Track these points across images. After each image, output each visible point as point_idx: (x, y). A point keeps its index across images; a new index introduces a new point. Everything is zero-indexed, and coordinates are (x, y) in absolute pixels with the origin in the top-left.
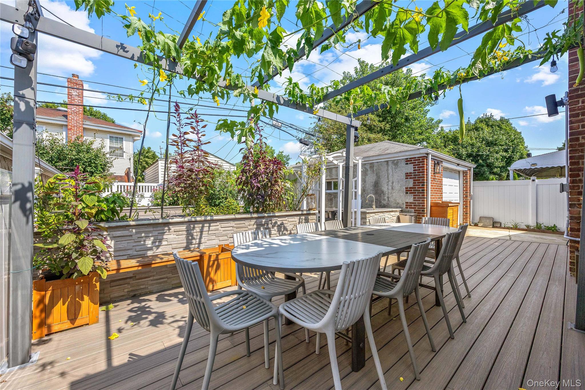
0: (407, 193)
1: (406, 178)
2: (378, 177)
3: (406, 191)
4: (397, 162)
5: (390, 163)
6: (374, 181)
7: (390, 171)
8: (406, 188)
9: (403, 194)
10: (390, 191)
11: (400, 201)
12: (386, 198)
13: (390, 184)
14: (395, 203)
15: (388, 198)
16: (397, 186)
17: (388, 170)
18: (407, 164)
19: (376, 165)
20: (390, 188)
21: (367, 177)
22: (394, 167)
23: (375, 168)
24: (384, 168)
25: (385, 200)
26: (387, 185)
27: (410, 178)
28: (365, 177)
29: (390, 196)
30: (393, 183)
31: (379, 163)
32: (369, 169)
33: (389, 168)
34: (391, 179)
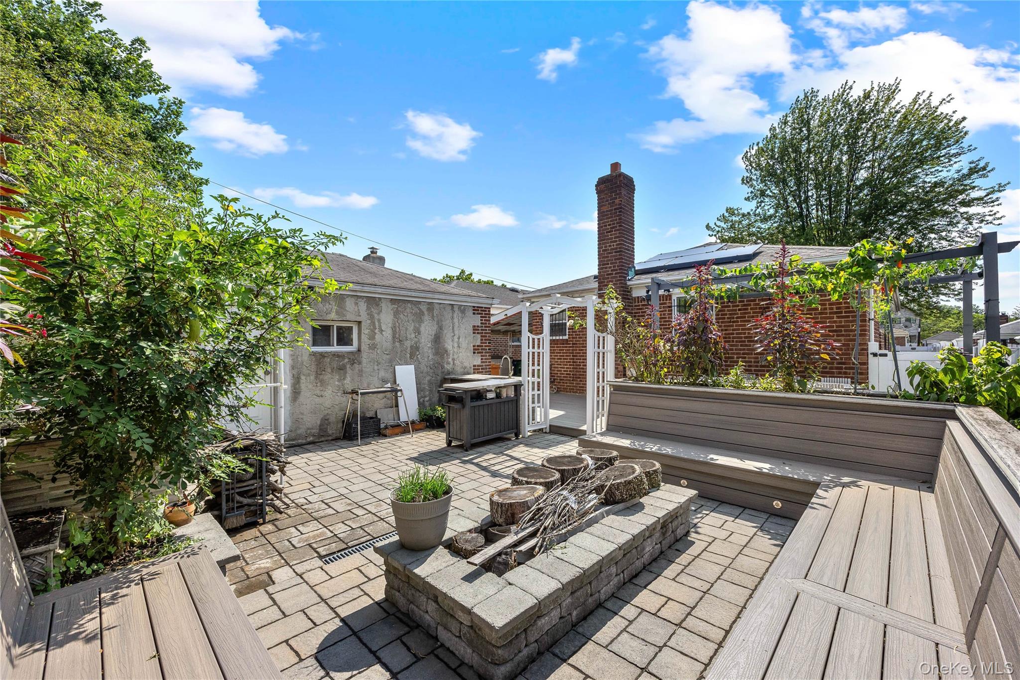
0: (474, 353)
1: (474, 333)
2: (441, 328)
3: (474, 349)
4: (464, 309)
5: (456, 308)
6: (433, 333)
7: (456, 320)
8: (474, 346)
9: (470, 354)
10: (455, 350)
11: (466, 364)
12: (450, 360)
13: (456, 339)
14: (462, 367)
15: (453, 360)
16: (464, 344)
17: (453, 318)
18: (474, 314)
19: (437, 306)
20: (456, 345)
21: (423, 325)
22: (460, 315)
23: (436, 312)
24: (448, 314)
25: (449, 364)
26: (453, 340)
27: (478, 333)
28: (420, 326)
29: (455, 357)
30: (459, 338)
31: (441, 306)
32: (426, 313)
33: (455, 315)
34: (456, 332)
